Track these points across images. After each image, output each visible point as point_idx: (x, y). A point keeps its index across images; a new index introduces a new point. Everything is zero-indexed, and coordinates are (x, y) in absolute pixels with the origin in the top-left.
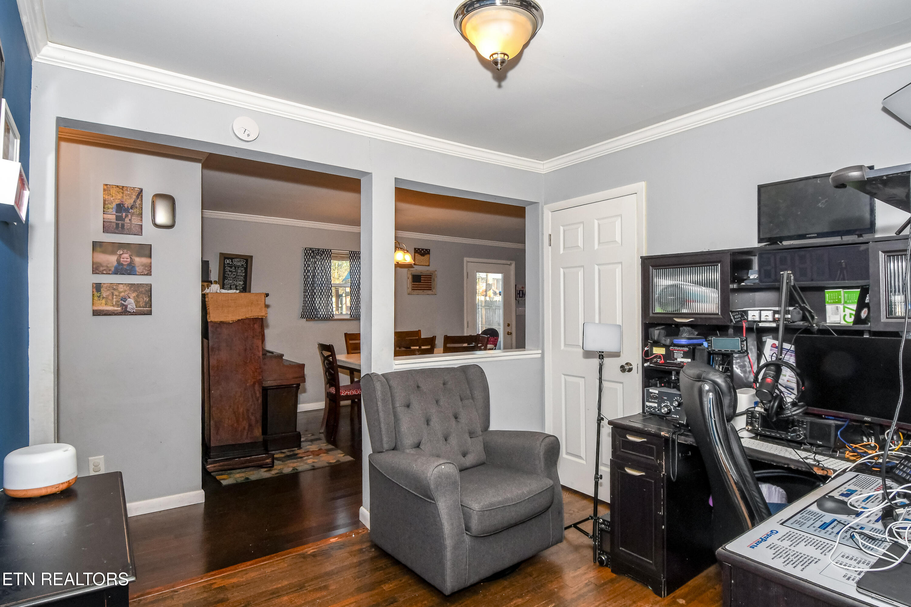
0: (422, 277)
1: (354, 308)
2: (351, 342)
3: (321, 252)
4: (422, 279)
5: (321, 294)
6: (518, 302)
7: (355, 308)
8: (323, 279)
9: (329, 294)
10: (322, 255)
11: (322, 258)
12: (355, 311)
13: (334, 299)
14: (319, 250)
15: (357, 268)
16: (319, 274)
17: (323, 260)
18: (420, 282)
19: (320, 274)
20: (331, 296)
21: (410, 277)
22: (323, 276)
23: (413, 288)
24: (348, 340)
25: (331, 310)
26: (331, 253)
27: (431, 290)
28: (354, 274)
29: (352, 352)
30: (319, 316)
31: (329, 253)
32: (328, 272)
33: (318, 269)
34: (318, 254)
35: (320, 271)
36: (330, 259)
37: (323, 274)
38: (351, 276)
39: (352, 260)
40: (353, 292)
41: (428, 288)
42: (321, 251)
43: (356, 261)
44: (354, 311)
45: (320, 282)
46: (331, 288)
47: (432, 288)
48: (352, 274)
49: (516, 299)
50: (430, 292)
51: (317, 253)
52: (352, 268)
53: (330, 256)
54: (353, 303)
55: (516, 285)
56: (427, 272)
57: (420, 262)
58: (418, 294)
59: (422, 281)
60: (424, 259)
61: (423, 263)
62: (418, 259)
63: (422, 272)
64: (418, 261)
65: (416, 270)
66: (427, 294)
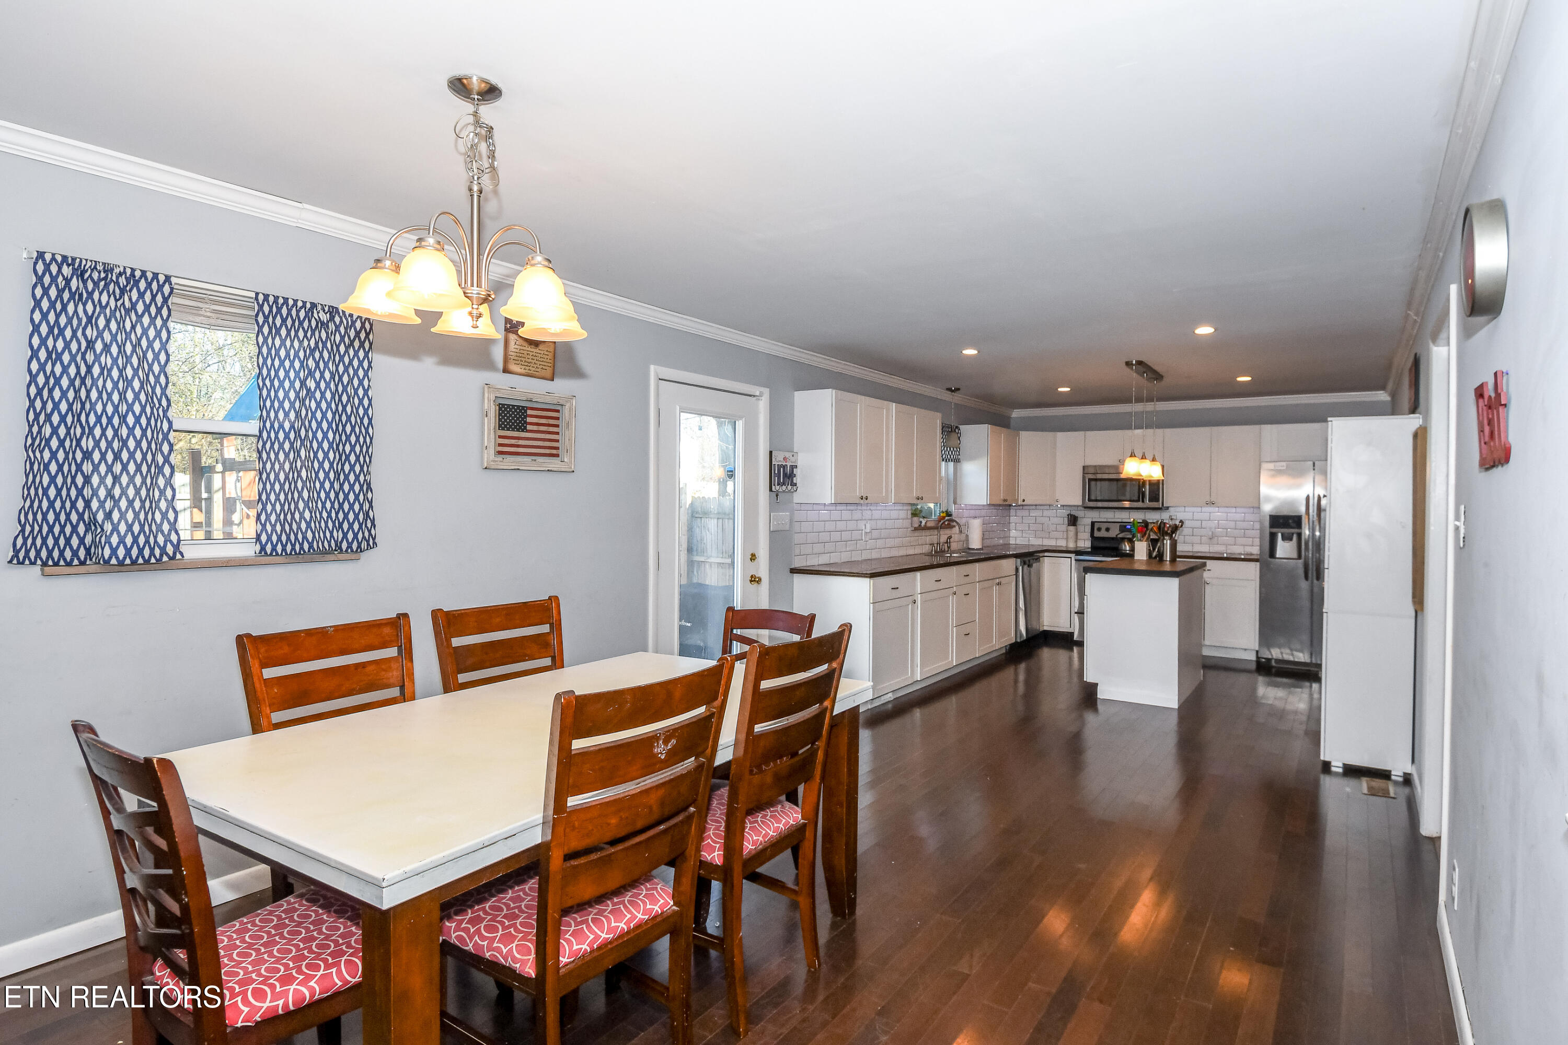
0: (529, 412)
1: (273, 518)
2: (270, 673)
3: (122, 281)
4: (529, 420)
5: (117, 456)
6: (777, 496)
7: (278, 516)
8: (130, 396)
9: (160, 460)
10: (123, 291)
11: (127, 304)
12: (278, 528)
13: (182, 480)
14: (108, 269)
15: (287, 364)
16: (110, 371)
17: (128, 311)
18: (524, 430)
19: (115, 373)
20: (167, 470)
21: (493, 411)
22: (129, 383)
23: (501, 449)
24: (254, 664)
25: (166, 527)
26: (172, 289)
27: (557, 456)
28: (276, 383)
29: (277, 717)
30: (107, 552)
31: (160, 287)
32: (156, 368)
33: (107, 348)
34: (106, 286)
35: (115, 361)
36: (165, 312)
37: (129, 372)
38: (261, 390)
39: (266, 330)
40: (272, 456)
41: (548, 451)
42: (120, 274)
43: (283, 332)
44: (273, 526)
45: (116, 408)
46: (166, 437)
47: (560, 451)
48: (268, 382)
49: (771, 490)
50: (553, 464)
51: (100, 280)
52: (269, 362)
53: (165, 300)
54: (273, 497)
55: (771, 453)
56: (548, 399)
57: (526, 364)
58: (518, 469)
59: (529, 427)
60: (537, 355)
61: (534, 369)
62: (518, 354)
63: (530, 396)
64: (518, 360)
65: (510, 389)
66: (547, 469)
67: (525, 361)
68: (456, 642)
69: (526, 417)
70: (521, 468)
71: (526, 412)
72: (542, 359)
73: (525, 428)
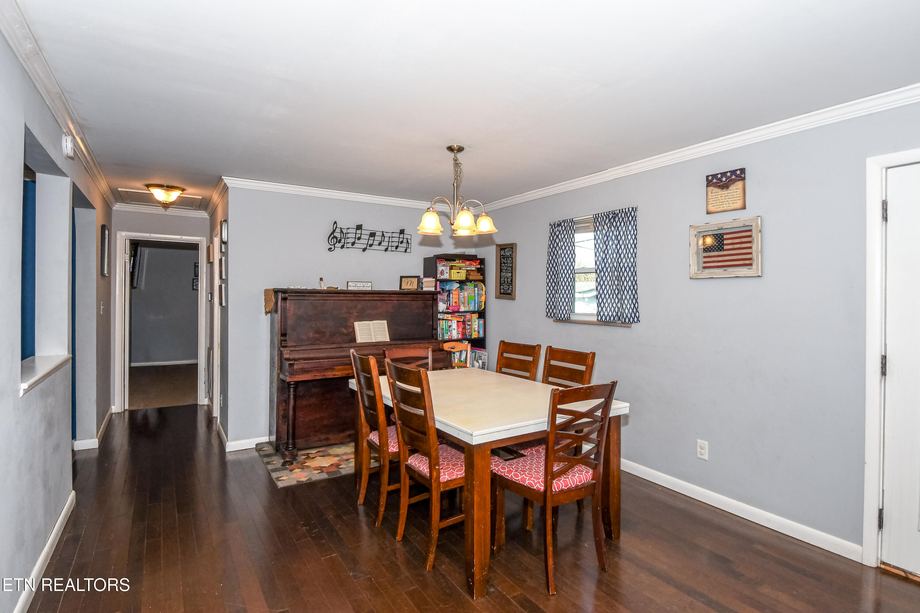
0: (725, 237)
4: (725, 242)
9: (571, 284)
19: (563, 256)
21: (695, 242)
23: (705, 265)
26: (574, 223)
27: (749, 265)
31: (571, 223)
32: (572, 252)
34: (562, 227)
36: (573, 231)
41: (741, 262)
42: (564, 222)
46: (573, 276)
47: (752, 261)
50: (743, 271)
53: (573, 227)
56: (736, 225)
57: (720, 204)
58: (712, 278)
59: (725, 247)
60: (728, 195)
61: (727, 205)
62: (714, 199)
63: (720, 226)
64: (714, 203)
65: (705, 225)
66: (734, 276)
67: (720, 202)
68: (553, 362)
69: (723, 241)
70: (714, 276)
71: (723, 237)
72: (732, 197)
73: (723, 248)
